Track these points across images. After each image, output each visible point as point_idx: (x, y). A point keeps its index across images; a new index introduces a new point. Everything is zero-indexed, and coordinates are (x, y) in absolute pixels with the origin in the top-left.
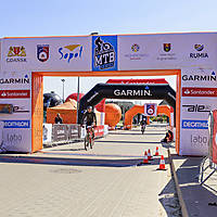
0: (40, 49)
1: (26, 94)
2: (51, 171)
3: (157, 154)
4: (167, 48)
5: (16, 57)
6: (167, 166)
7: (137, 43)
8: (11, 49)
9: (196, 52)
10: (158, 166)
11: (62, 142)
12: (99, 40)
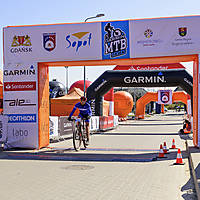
0: (46, 38)
1: (32, 86)
3: (173, 147)
4: (183, 32)
5: (21, 47)
7: (150, 28)
8: (15, 38)
10: (175, 161)
11: (69, 136)
12: (109, 26)
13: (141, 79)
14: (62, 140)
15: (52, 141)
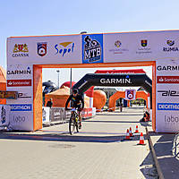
0: (40, 46)
1: (28, 83)
4: (144, 43)
5: (20, 53)
7: (119, 40)
8: (16, 46)
9: (168, 47)
10: (139, 142)
11: (58, 122)
12: (87, 38)
13: (113, 80)
14: (52, 125)
15: (44, 126)
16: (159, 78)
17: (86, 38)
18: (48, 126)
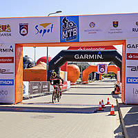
1: (11, 60)
2: (32, 117)
3: (108, 103)
5: (4, 33)
6: (116, 113)
7: (93, 21)
10: (110, 113)
11: (36, 95)
13: (86, 56)
14: (31, 98)
15: (24, 98)
16: (128, 54)
17: (64, 20)
18: (28, 99)
